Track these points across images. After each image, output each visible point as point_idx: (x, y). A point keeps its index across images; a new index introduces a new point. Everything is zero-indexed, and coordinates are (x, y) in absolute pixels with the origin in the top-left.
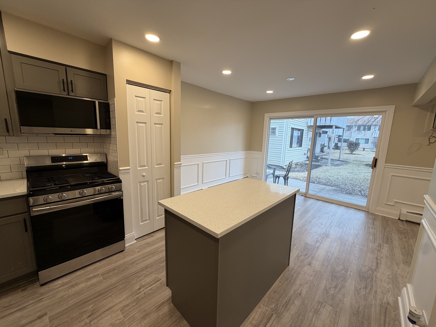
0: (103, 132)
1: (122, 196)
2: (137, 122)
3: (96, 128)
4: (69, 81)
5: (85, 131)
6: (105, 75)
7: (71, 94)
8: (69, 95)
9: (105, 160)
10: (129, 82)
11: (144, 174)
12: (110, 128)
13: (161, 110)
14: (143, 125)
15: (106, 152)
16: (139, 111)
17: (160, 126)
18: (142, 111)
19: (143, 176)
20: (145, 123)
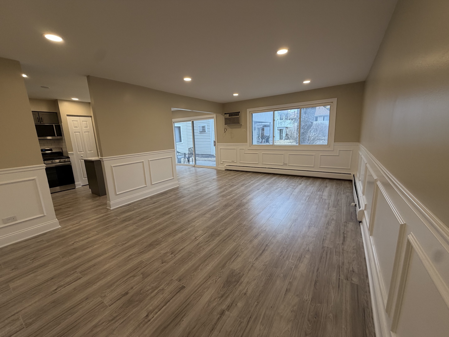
0: (59, 137)
1: (71, 164)
2: (75, 132)
3: (55, 136)
4: (40, 118)
5: (47, 138)
6: (56, 113)
7: (42, 123)
8: (41, 123)
9: (61, 151)
10: (68, 115)
11: (82, 155)
12: (62, 136)
13: (87, 126)
14: (78, 133)
15: (61, 147)
16: (75, 127)
17: (88, 133)
18: (77, 127)
19: (82, 156)
20: (79, 132)
